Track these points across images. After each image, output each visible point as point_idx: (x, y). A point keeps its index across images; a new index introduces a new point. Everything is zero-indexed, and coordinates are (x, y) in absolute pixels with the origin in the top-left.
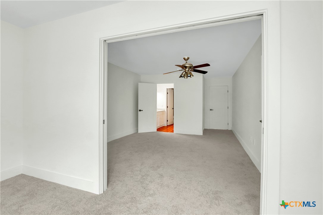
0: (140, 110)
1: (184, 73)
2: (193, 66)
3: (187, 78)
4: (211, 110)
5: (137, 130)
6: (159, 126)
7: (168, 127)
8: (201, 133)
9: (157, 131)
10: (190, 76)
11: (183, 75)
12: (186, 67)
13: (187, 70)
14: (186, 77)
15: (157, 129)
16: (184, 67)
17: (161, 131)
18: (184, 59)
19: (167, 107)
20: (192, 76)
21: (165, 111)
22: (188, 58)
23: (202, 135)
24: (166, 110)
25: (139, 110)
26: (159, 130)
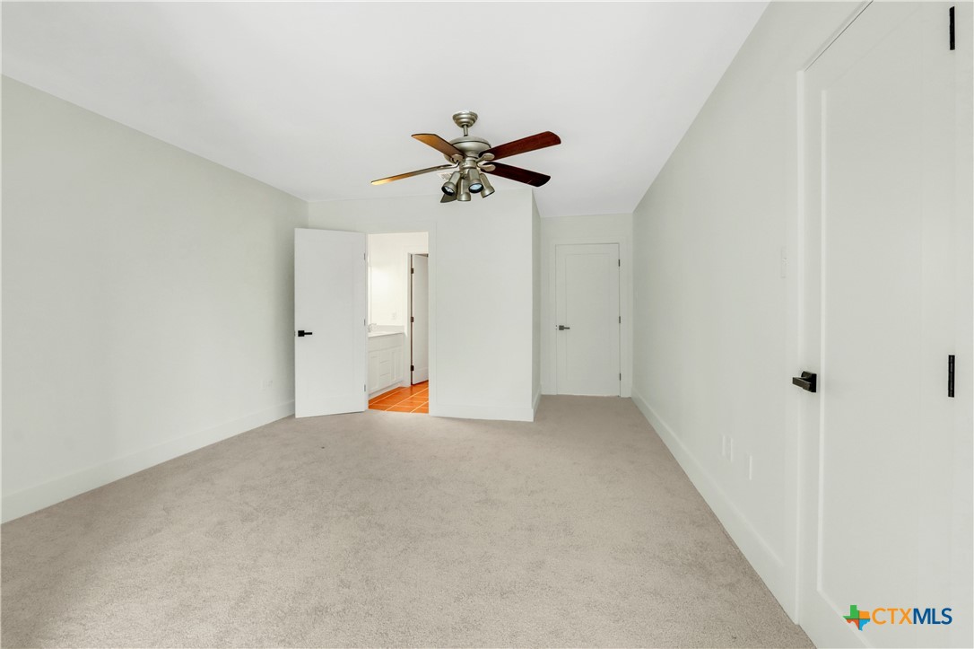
0: (302, 334)
1: (458, 176)
2: (492, 147)
3: (469, 199)
4: (562, 328)
5: (293, 406)
6: (379, 387)
7: (414, 388)
8: (527, 415)
9: (370, 407)
10: (481, 190)
11: (451, 186)
12: (463, 153)
13: (468, 163)
14: (464, 198)
15: (370, 402)
16: (454, 151)
17: (383, 409)
18: (457, 118)
19: (412, 320)
20: (487, 192)
21: (403, 334)
22: (472, 114)
23: (532, 420)
24: (406, 331)
25: (297, 334)
26: (377, 402)
